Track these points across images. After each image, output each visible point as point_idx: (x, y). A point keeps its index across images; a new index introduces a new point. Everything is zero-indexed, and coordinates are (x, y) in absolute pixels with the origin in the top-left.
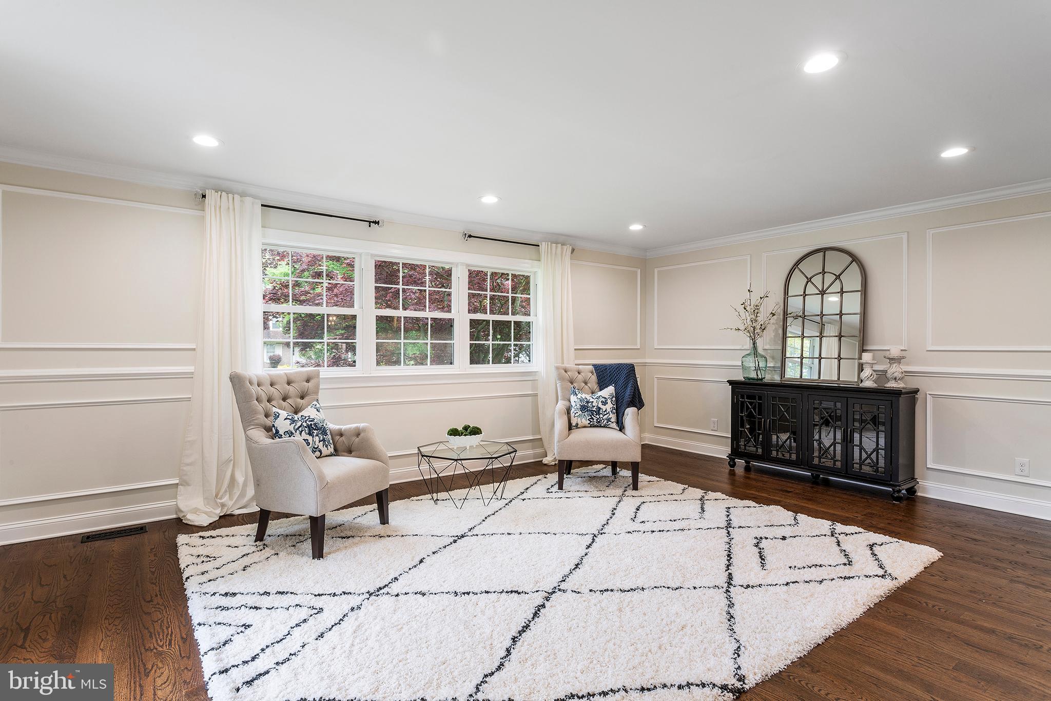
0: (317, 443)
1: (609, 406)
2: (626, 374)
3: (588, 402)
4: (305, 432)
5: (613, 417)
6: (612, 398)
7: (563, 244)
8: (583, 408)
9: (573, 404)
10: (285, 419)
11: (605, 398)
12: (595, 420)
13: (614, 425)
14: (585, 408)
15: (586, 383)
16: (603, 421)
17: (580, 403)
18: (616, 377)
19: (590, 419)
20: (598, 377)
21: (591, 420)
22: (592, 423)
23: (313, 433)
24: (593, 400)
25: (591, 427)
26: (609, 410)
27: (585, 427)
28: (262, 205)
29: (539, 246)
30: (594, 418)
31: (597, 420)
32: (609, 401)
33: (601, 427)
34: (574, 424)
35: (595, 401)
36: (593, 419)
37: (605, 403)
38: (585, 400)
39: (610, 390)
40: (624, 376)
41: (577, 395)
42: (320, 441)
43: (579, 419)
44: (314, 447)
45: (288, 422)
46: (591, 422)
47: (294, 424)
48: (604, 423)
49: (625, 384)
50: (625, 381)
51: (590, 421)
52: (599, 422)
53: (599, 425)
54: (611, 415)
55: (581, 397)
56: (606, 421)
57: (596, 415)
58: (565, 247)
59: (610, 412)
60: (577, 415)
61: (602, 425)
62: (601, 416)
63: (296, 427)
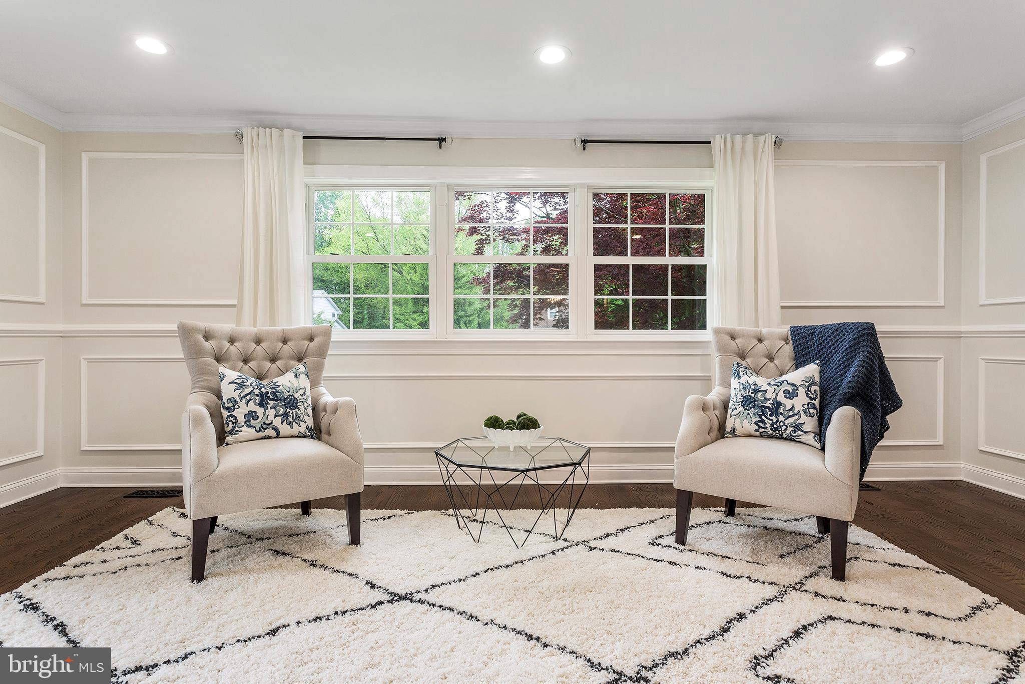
0: (271, 417)
1: (800, 401)
2: (850, 342)
3: (756, 391)
4: (255, 402)
5: (810, 424)
6: (809, 386)
7: (756, 135)
8: (748, 402)
9: (733, 393)
10: (230, 383)
11: (794, 385)
12: (768, 425)
13: (810, 439)
14: (751, 402)
15: (771, 359)
16: (784, 428)
17: (743, 392)
18: (830, 347)
19: (759, 421)
20: (796, 347)
21: (760, 424)
22: (762, 430)
23: (268, 403)
24: (768, 388)
25: (762, 436)
26: (798, 407)
27: (750, 436)
28: (304, 137)
29: (709, 143)
30: (767, 421)
31: (772, 425)
32: (802, 391)
33: (781, 438)
34: (728, 429)
35: (770, 390)
36: (763, 422)
37: (791, 395)
38: (753, 387)
39: (812, 369)
40: (846, 344)
41: (739, 377)
42: (276, 416)
43: (738, 420)
44: (264, 423)
45: (234, 386)
46: (760, 427)
47: (241, 390)
48: (788, 432)
49: (848, 360)
50: (847, 354)
51: (758, 425)
52: (776, 429)
53: (776, 435)
54: (803, 418)
55: (747, 381)
56: (790, 429)
57: (771, 415)
58: (762, 138)
59: (802, 413)
60: (735, 412)
61: (785, 436)
62: (781, 418)
63: (243, 394)
